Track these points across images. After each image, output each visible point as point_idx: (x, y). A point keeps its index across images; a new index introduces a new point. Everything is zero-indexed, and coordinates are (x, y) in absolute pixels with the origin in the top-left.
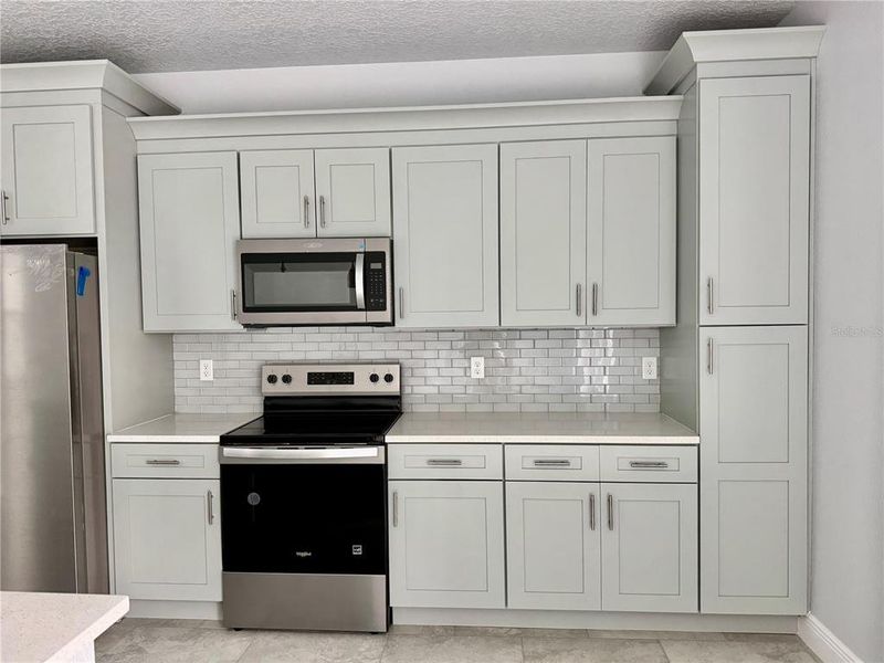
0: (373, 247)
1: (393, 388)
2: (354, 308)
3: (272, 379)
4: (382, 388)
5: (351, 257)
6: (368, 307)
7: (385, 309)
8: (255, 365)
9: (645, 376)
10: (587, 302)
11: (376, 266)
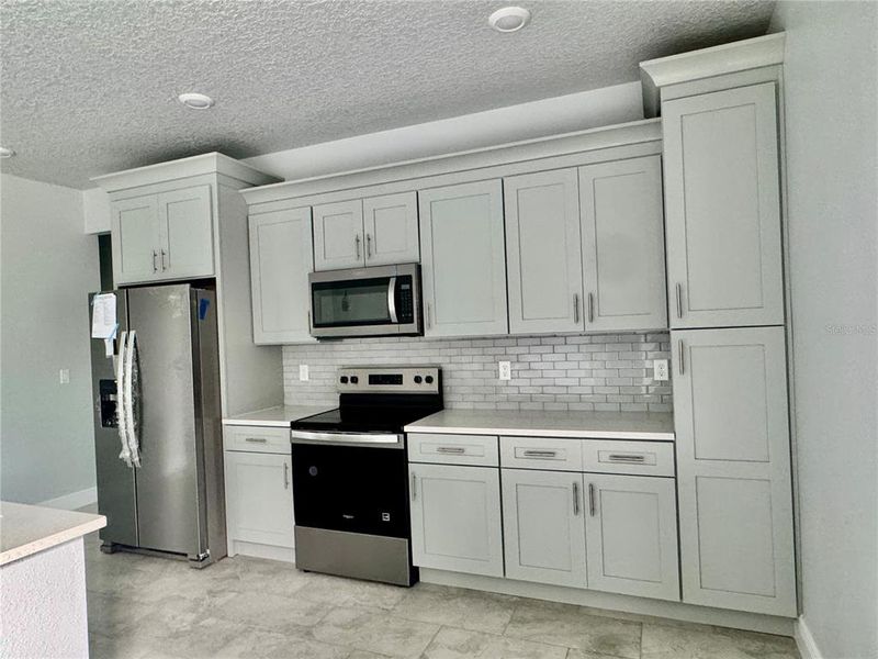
0: (403, 272)
1: (433, 388)
2: (389, 322)
3: (344, 380)
4: (424, 388)
5: (385, 281)
6: (401, 321)
7: (412, 322)
9: (657, 377)
10: (585, 311)
11: (405, 287)
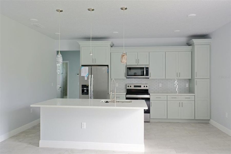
0: (147, 66)
1: (147, 88)
3: (128, 86)
5: (143, 68)
6: (146, 75)
7: (148, 76)
8: (125, 84)
9: (187, 87)
10: (178, 75)
11: (147, 69)
